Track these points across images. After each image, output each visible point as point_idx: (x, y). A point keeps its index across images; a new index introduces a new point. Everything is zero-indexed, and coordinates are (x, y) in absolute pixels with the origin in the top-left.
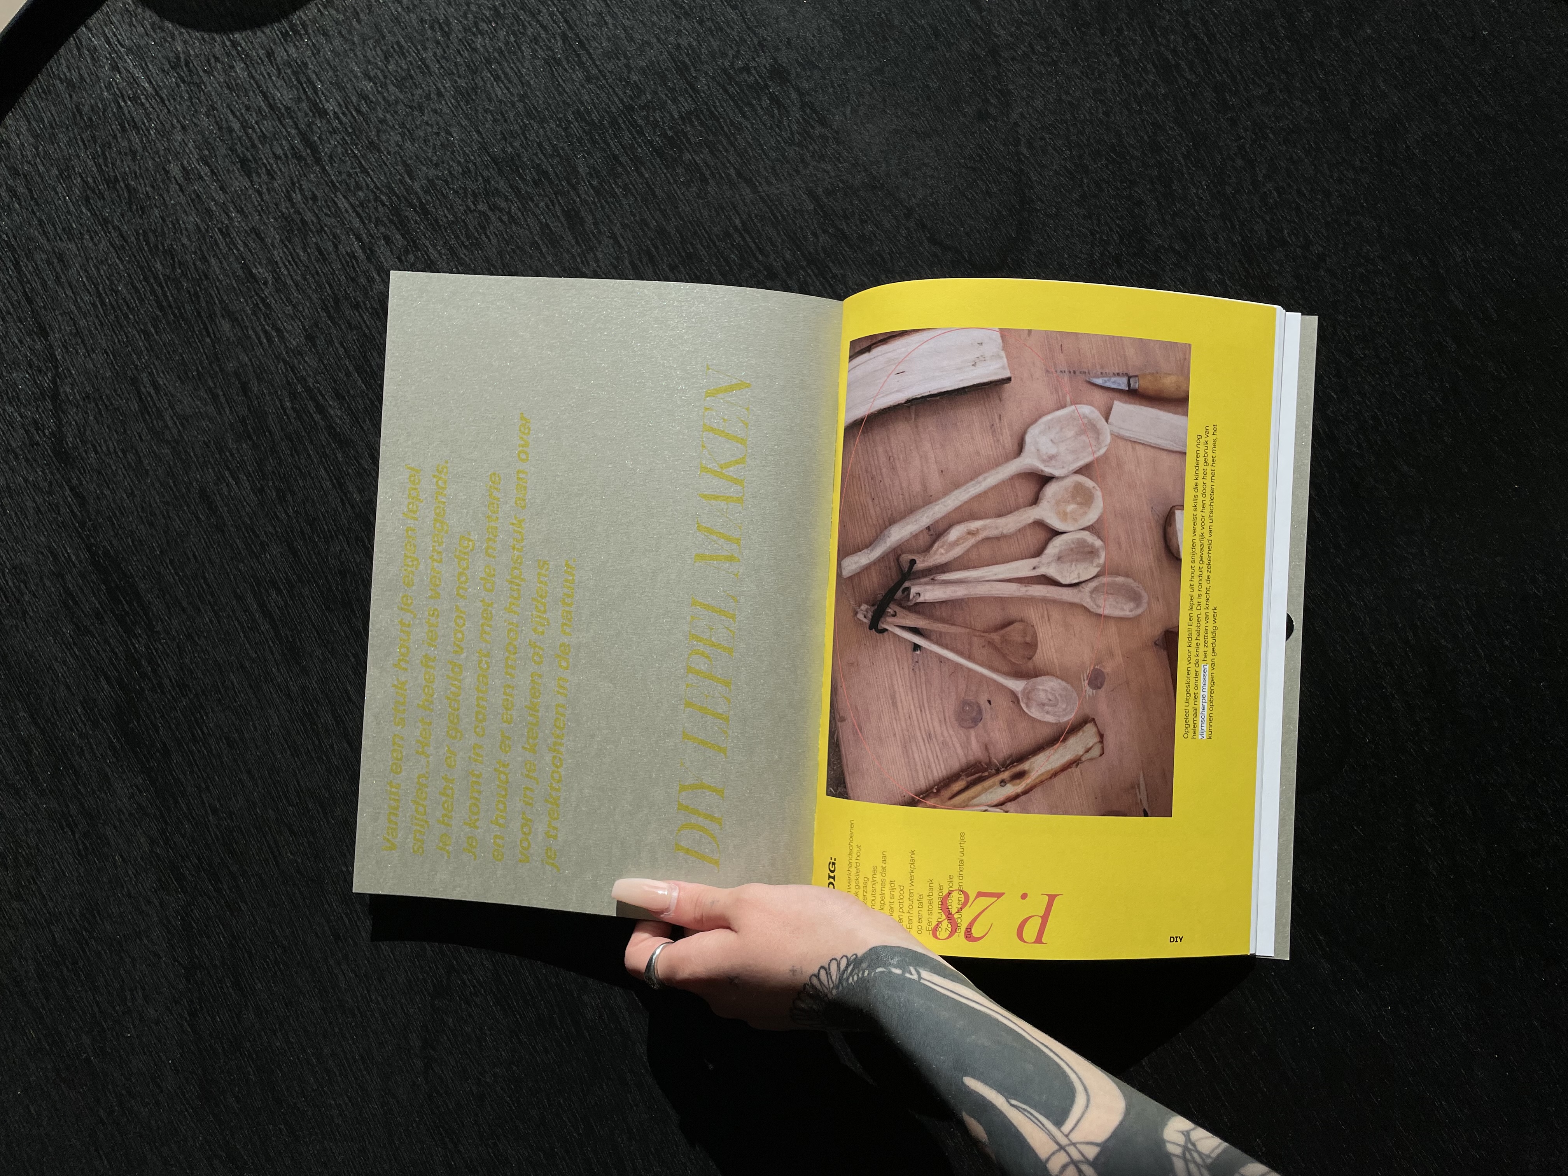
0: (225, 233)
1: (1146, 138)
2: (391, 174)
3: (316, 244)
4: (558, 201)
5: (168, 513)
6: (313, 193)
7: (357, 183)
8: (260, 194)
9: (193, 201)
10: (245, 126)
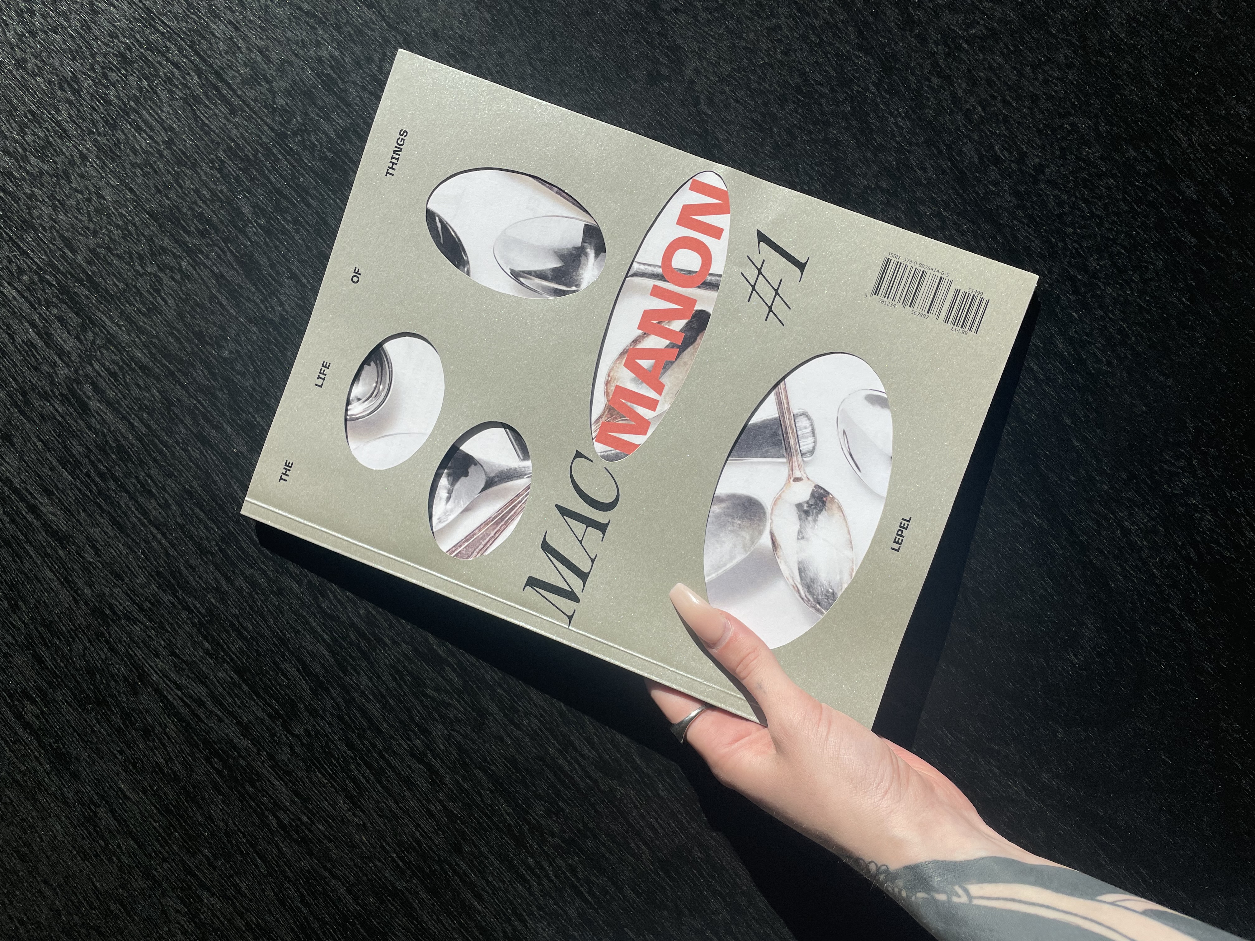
1: (832, 72)
2: (50, 250)
4: (228, 248)
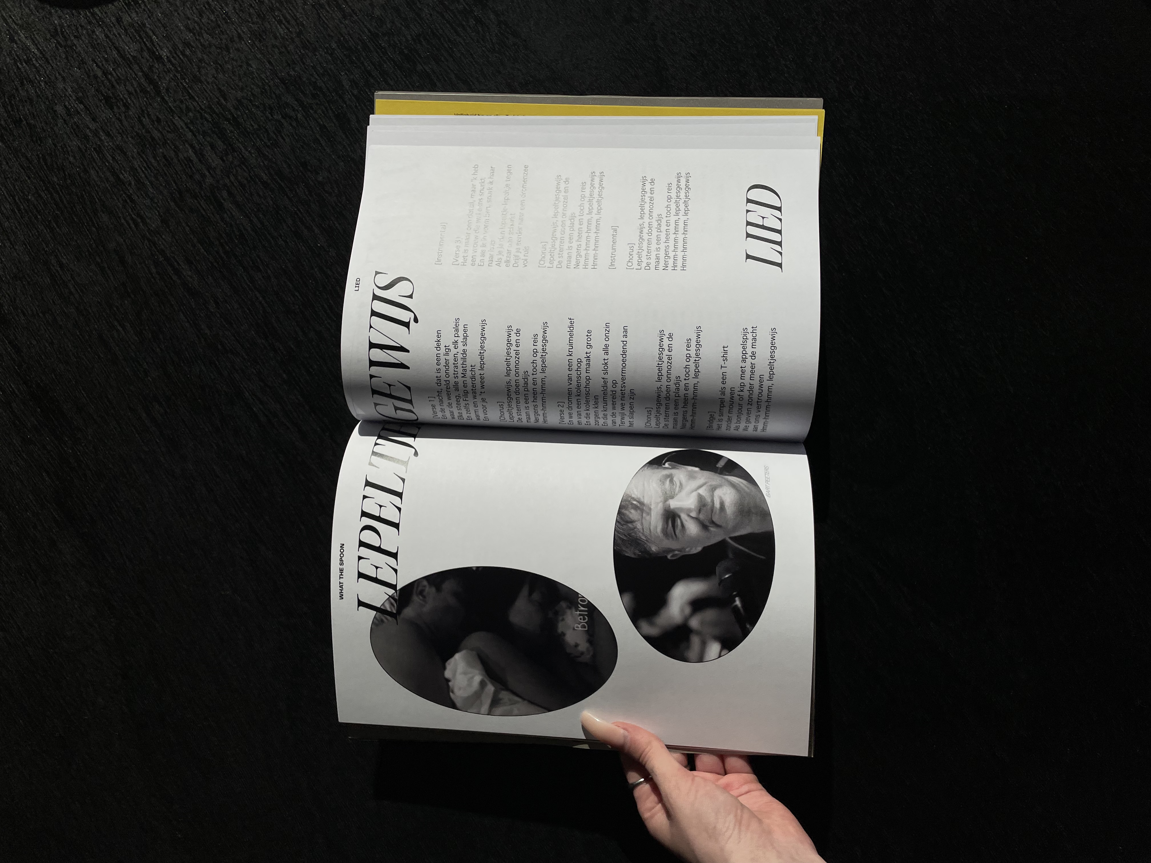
0: (99, 150)
3: (163, 153)
5: (77, 354)
6: (157, 117)
7: (187, 107)
8: (120, 121)
9: (74, 130)
10: (105, 73)
